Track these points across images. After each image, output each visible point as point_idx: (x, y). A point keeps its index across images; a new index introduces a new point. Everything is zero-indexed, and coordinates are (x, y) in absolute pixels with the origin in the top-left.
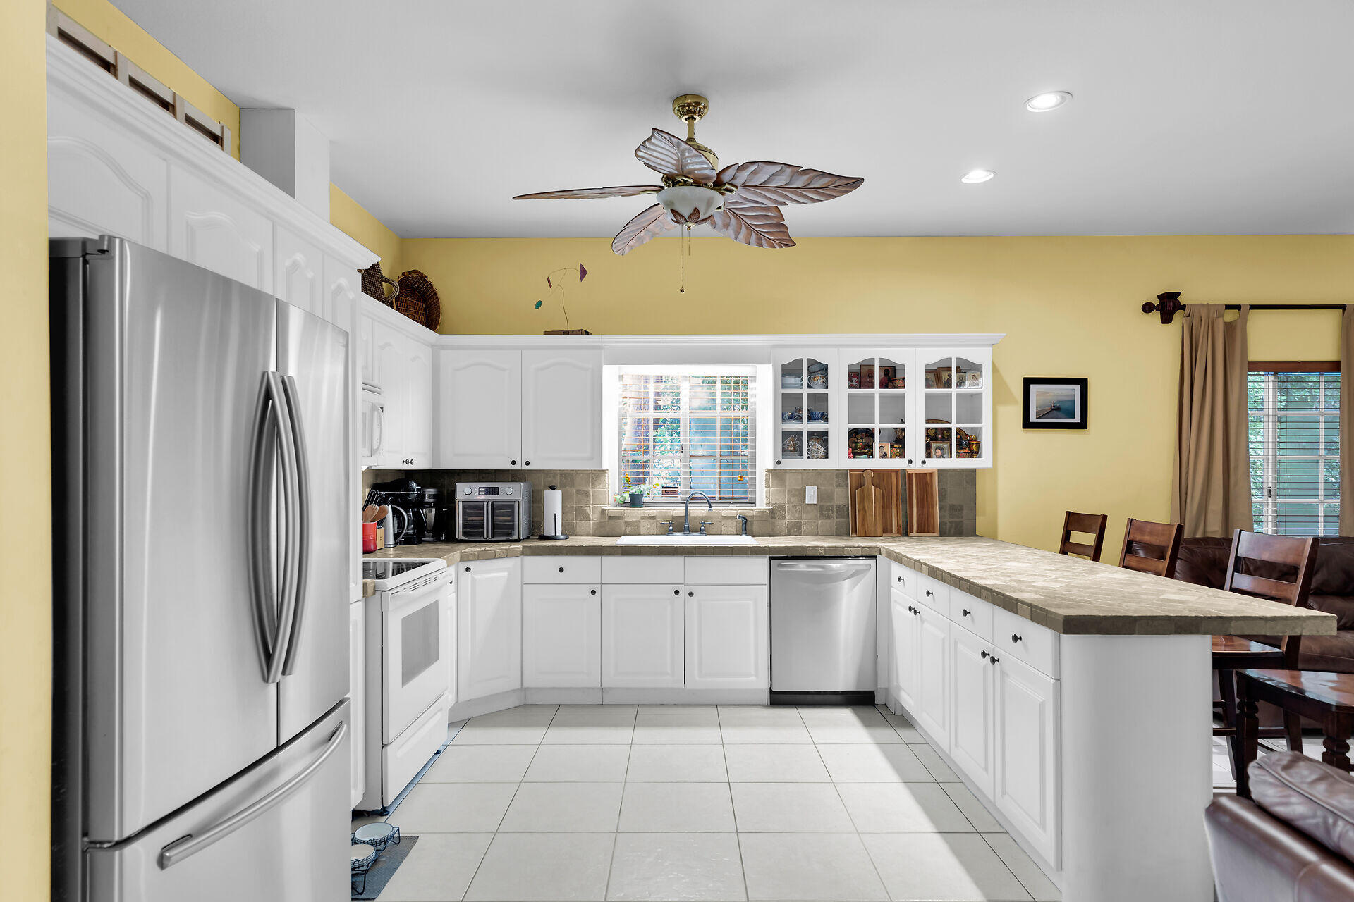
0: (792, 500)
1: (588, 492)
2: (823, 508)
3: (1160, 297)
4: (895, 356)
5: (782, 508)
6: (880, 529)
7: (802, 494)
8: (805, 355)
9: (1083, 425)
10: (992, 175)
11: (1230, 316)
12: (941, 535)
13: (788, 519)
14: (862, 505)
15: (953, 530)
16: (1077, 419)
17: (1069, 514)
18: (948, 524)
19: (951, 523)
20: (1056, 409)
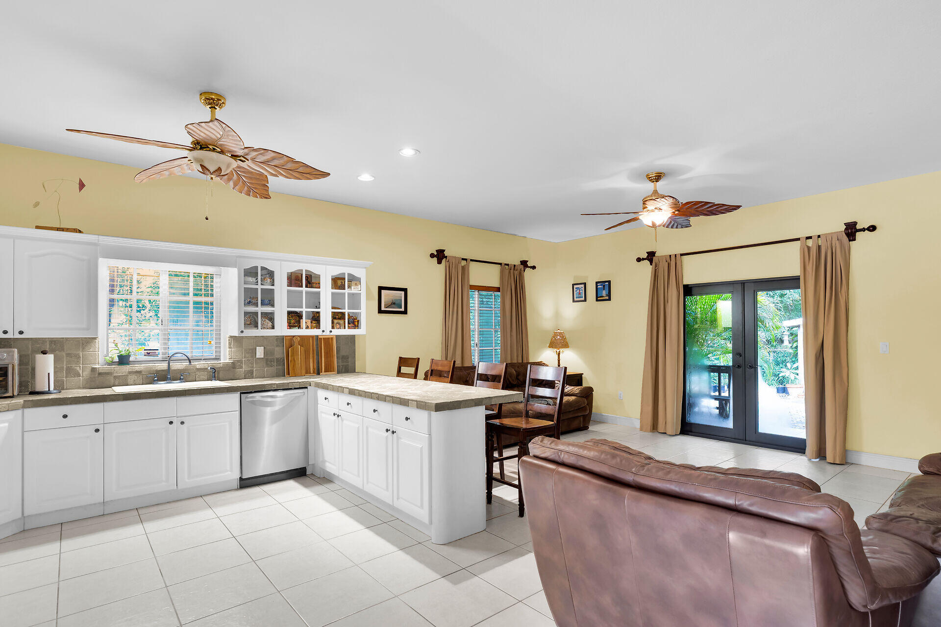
0: (247, 356)
1: (78, 355)
2: (268, 360)
3: (437, 251)
4: (315, 269)
5: (240, 361)
6: (304, 372)
7: (254, 352)
8: (260, 264)
9: (405, 312)
10: (373, 179)
11: (464, 263)
12: (339, 372)
13: (245, 368)
14: (293, 358)
15: (344, 370)
16: (403, 309)
17: (400, 358)
18: (341, 367)
19: (343, 366)
20: (393, 304)
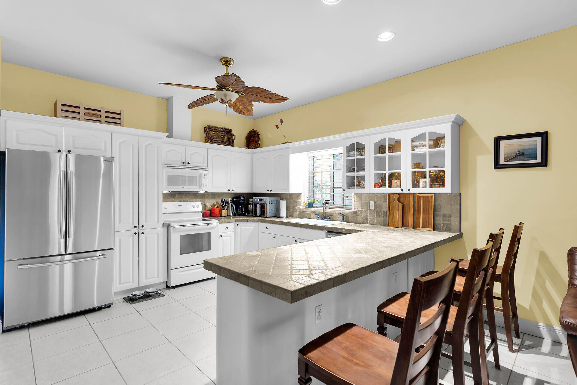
0: (364, 207)
1: (296, 201)
4: (397, 136)
5: (360, 211)
6: (400, 224)
7: (368, 205)
8: (354, 141)
9: (544, 163)
13: (362, 217)
14: (392, 211)
15: (445, 229)
18: (442, 224)
20: (521, 155)
